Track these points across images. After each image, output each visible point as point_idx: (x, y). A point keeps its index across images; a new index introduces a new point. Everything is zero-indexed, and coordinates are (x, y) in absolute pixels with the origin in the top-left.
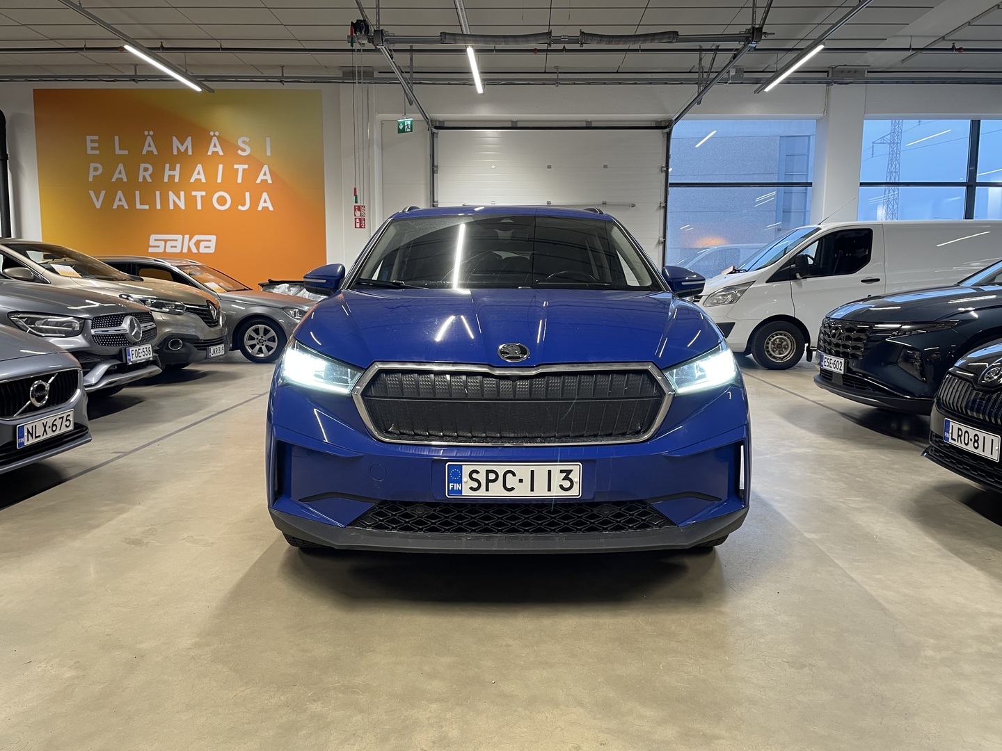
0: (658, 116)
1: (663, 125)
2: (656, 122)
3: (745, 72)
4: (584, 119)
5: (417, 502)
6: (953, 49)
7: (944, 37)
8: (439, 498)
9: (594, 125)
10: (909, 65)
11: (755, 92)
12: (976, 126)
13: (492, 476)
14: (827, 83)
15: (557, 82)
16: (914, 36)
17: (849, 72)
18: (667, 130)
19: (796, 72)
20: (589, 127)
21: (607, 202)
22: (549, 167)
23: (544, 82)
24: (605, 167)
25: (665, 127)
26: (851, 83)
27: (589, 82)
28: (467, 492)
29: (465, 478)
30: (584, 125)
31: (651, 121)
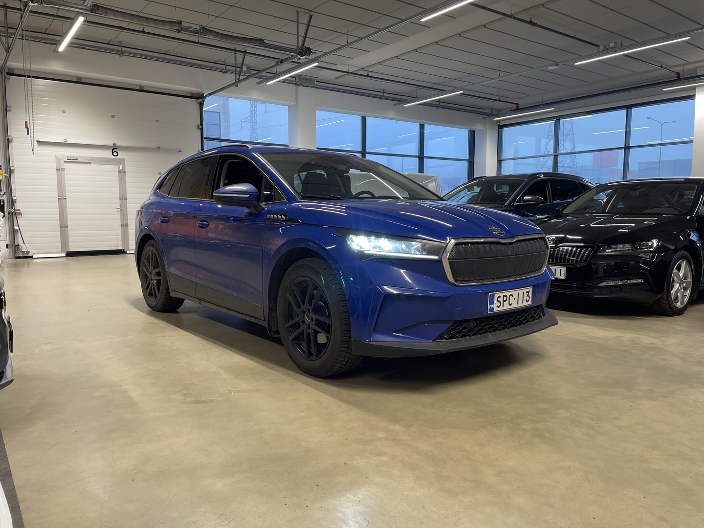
0: (195, 90)
1: (195, 96)
2: (191, 93)
3: (252, 70)
4: (139, 84)
5: (471, 319)
6: (368, 76)
7: (363, 68)
8: (484, 314)
9: (145, 89)
10: (340, 81)
11: (257, 83)
12: (364, 120)
13: (505, 299)
14: (296, 84)
15: (121, 53)
16: (351, 66)
17: (307, 80)
18: (199, 100)
19: (291, 77)
20: (141, 90)
21: (161, 147)
22: (113, 117)
23: (110, 51)
24: (157, 121)
25: (199, 98)
26: (309, 86)
27: (146, 57)
28: (496, 309)
29: (496, 301)
30: (138, 88)
31: (188, 92)
